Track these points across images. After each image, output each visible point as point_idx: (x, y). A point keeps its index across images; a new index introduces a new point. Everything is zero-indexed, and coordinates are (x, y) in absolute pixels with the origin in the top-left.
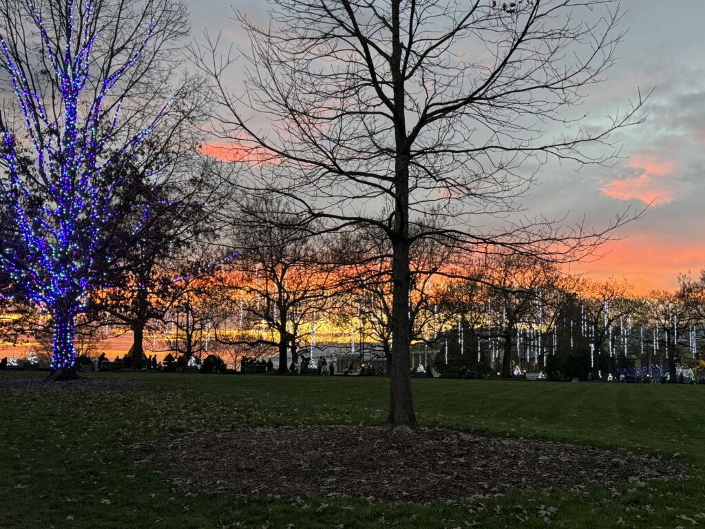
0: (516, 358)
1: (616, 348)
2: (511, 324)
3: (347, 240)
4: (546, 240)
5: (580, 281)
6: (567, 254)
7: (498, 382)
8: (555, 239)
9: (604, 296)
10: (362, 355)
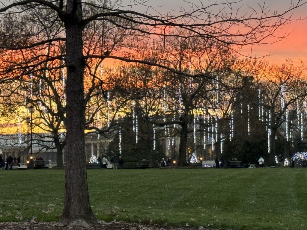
0: (192, 145)
1: (292, 132)
2: (187, 110)
3: (11, 22)
4: (226, 21)
5: (257, 64)
6: (248, 36)
7: (175, 171)
8: (237, 20)
9: (281, 79)
10: (30, 147)
